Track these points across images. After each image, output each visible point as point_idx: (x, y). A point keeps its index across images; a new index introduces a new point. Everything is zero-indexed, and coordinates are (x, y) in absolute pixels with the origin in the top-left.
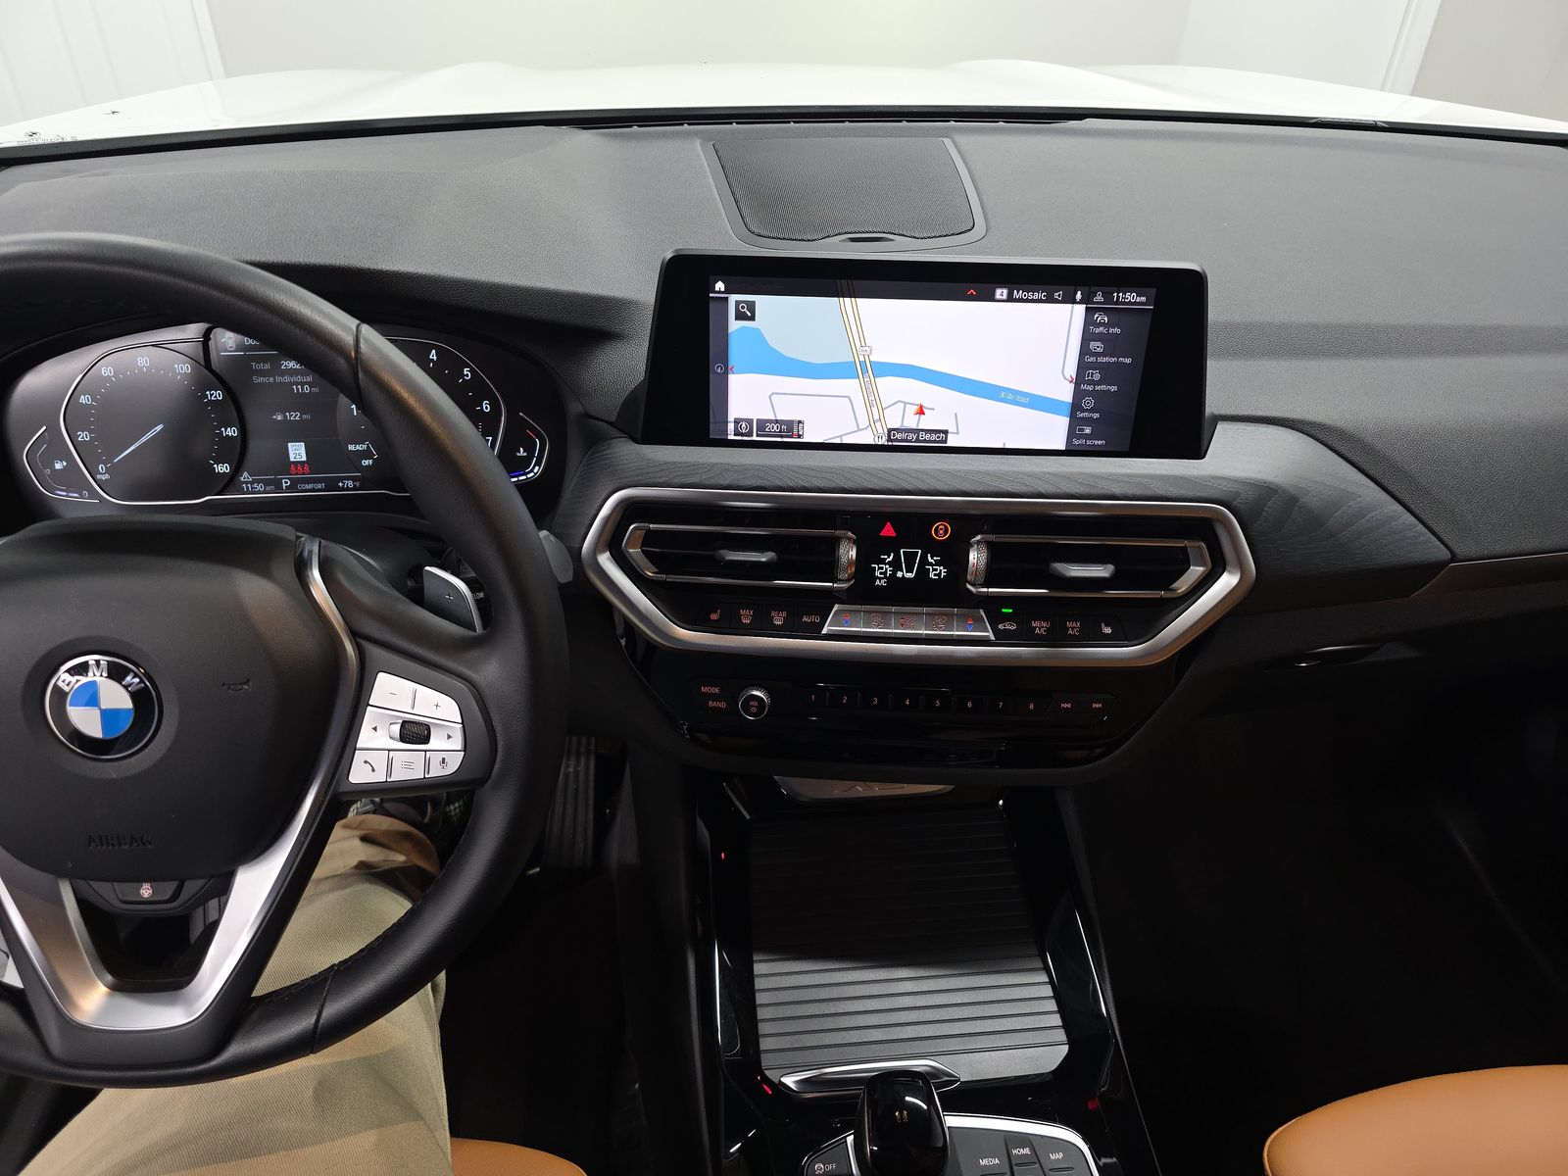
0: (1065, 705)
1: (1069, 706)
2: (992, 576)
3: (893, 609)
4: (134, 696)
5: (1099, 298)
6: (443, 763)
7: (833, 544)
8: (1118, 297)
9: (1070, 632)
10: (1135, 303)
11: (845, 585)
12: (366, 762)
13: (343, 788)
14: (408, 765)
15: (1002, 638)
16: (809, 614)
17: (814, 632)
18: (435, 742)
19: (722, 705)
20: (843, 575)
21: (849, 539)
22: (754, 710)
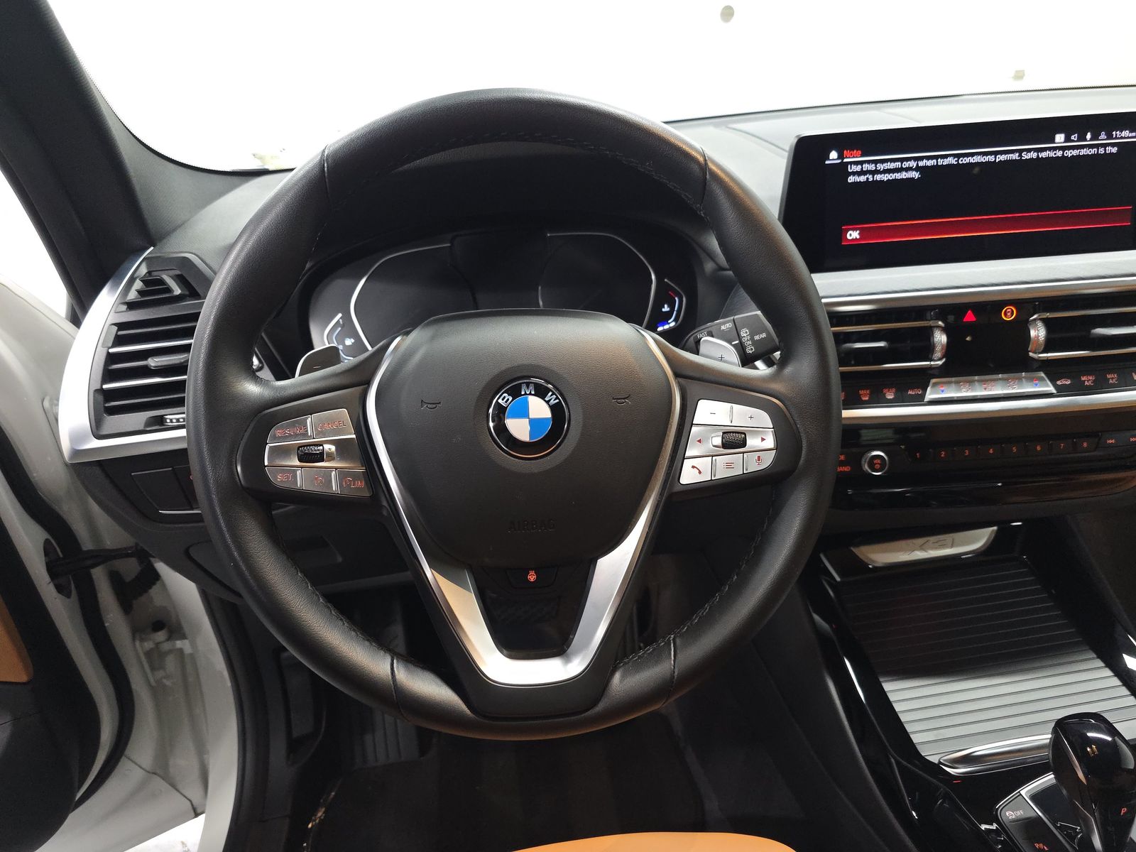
0: (1110, 441)
1: (1113, 441)
2: (1049, 345)
3: (976, 378)
4: (553, 408)
5: (1103, 136)
6: (759, 460)
7: (928, 332)
8: (1116, 134)
9: (1111, 381)
10: (1128, 138)
11: (940, 363)
12: (693, 467)
13: (677, 489)
14: (729, 466)
15: (1062, 391)
16: (912, 389)
17: (919, 400)
18: (752, 442)
19: (847, 469)
20: (938, 354)
21: (939, 327)
22: (877, 466)
